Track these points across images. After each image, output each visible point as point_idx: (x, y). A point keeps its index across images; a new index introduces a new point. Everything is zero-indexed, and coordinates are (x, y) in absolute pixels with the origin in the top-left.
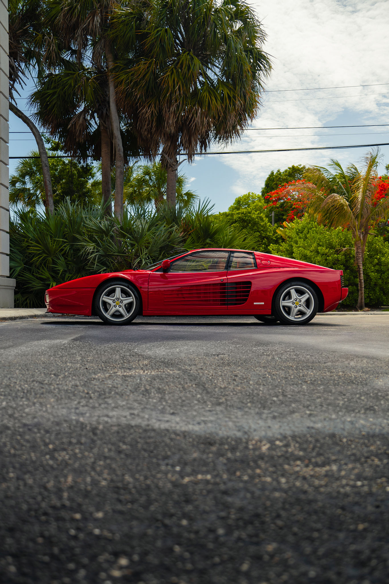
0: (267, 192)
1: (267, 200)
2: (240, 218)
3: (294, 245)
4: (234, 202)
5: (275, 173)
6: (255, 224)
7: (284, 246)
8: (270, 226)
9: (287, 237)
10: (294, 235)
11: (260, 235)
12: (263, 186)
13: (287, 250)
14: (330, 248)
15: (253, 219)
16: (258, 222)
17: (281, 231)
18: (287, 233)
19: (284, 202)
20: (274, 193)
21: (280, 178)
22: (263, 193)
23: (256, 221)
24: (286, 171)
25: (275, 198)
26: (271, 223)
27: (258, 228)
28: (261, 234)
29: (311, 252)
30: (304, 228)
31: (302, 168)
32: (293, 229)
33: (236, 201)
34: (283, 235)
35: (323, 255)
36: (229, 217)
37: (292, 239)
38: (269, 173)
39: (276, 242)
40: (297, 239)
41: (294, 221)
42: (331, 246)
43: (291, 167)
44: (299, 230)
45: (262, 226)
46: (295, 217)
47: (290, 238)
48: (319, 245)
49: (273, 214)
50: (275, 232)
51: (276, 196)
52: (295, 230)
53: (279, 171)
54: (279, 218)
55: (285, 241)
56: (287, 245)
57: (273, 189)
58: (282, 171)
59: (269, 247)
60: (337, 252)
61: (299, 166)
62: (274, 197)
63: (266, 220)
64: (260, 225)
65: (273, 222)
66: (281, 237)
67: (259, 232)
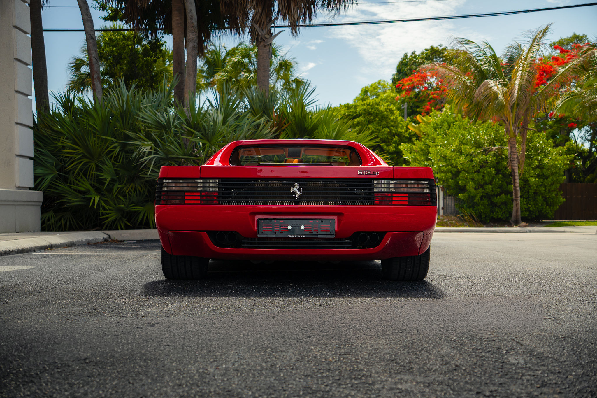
0: (398, 80)
1: (399, 90)
2: (364, 110)
3: (431, 144)
4: (360, 92)
5: (409, 55)
6: (384, 118)
7: (418, 145)
8: (401, 120)
9: (421, 134)
10: (431, 131)
11: (389, 132)
12: (394, 72)
13: (422, 150)
14: (477, 147)
15: (382, 112)
16: (387, 115)
17: (414, 127)
18: (421, 129)
19: (419, 92)
20: (407, 81)
21: (415, 62)
22: (394, 81)
23: (384, 115)
24: (422, 54)
25: (409, 85)
26: (403, 116)
27: (387, 123)
28: (391, 130)
29: (452, 151)
30: (442, 122)
31: (443, 49)
32: (429, 124)
33: (362, 91)
34: (417, 132)
35: (467, 155)
36: (352, 110)
37: (428, 136)
38: (402, 56)
39: (409, 140)
40: (435, 135)
41: (431, 114)
42: (478, 145)
43: (429, 47)
44: (437, 125)
45: (392, 121)
46: (433, 108)
47: (425, 135)
48: (461, 143)
49: (405, 106)
50: (408, 129)
51: (409, 84)
52: (432, 125)
53: (413, 53)
54: (413, 111)
55: (420, 138)
56: (422, 143)
57: (406, 75)
58: (418, 53)
59: (400, 147)
60: (486, 152)
61: (439, 47)
62: (407, 84)
63: (397, 113)
64: (390, 119)
65: (405, 116)
66: (416, 133)
67: (388, 127)
